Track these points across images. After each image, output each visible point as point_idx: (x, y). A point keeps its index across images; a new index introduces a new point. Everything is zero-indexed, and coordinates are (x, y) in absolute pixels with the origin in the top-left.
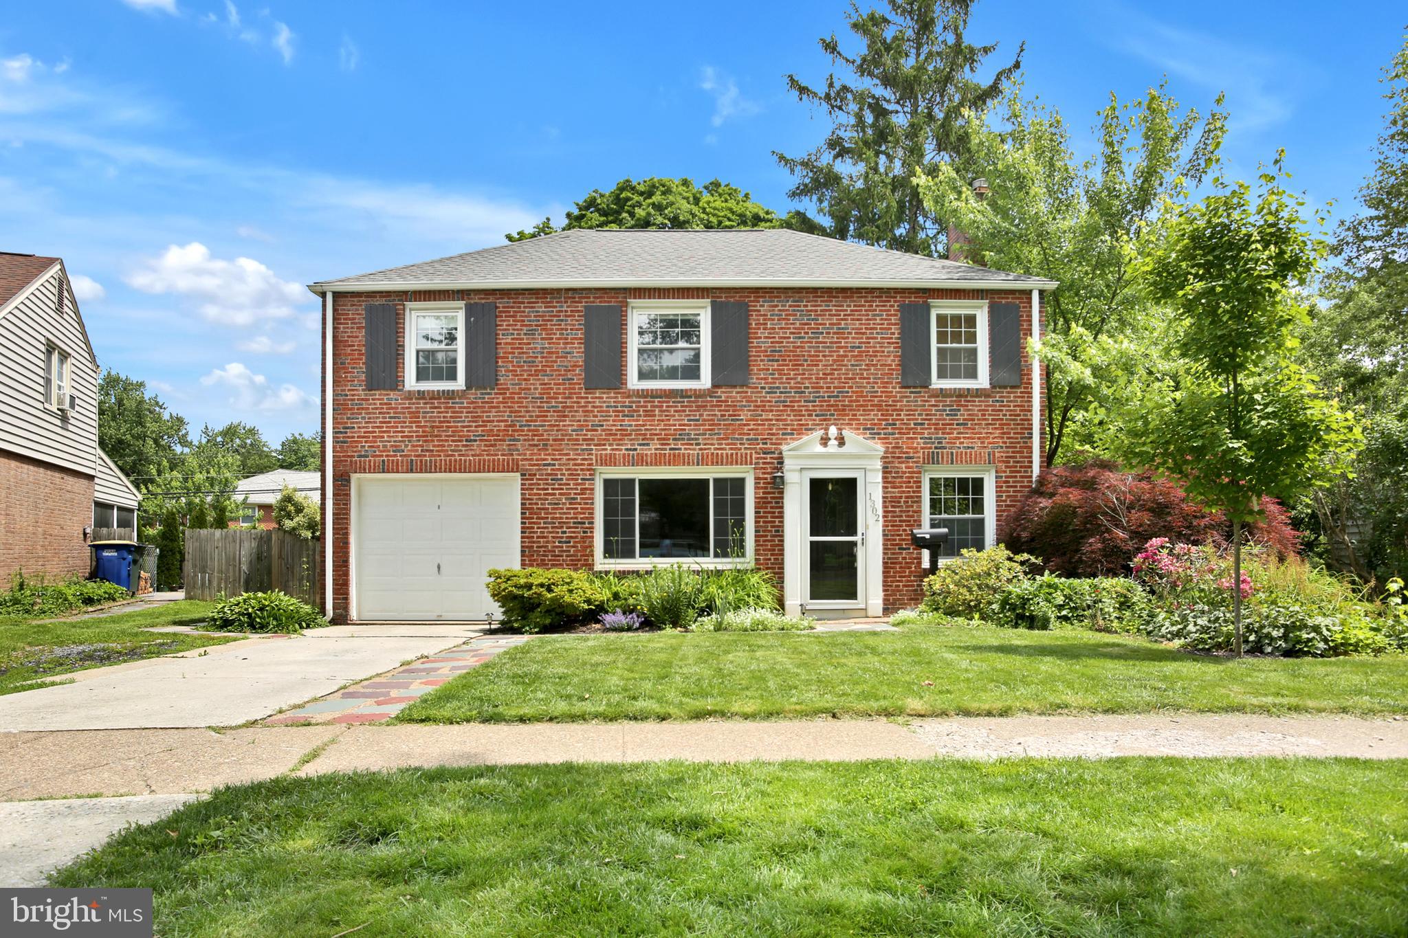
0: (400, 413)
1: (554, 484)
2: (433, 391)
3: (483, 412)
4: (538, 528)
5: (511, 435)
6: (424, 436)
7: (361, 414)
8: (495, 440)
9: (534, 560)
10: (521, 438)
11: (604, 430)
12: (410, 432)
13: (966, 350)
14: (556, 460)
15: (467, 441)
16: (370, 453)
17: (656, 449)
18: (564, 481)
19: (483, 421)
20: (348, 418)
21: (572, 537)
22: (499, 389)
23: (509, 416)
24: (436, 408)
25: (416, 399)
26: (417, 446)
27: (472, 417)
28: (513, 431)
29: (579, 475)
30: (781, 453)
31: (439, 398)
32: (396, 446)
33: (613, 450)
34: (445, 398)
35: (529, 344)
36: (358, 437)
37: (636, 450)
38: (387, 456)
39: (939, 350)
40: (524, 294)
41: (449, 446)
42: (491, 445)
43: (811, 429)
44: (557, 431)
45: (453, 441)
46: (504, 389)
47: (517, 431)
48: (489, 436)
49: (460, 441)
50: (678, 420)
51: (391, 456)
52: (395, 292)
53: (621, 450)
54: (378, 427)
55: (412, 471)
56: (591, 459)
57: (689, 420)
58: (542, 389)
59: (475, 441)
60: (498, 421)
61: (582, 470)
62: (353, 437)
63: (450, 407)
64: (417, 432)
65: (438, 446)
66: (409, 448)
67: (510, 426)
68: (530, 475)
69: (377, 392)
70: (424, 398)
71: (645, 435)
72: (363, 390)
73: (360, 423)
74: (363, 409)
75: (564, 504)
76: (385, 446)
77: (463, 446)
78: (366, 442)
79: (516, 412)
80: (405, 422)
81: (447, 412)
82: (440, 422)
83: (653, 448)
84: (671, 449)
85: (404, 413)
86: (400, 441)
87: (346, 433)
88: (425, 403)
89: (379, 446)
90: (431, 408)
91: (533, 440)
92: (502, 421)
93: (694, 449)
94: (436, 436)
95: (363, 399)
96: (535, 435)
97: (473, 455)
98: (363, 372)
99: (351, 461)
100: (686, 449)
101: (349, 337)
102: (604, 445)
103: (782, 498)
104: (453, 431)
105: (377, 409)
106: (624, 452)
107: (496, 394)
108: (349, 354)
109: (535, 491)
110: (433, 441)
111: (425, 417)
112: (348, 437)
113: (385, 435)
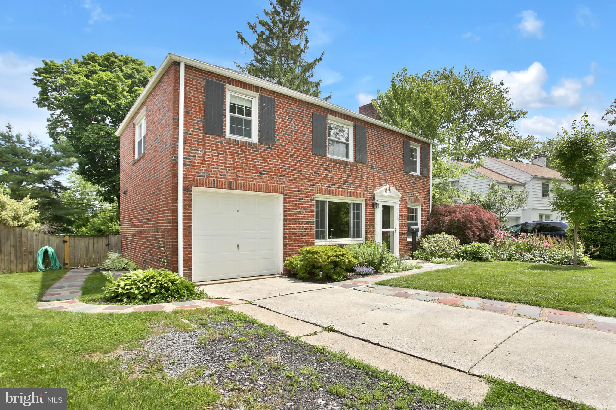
0: (224, 151)
1: (299, 201)
2: (244, 142)
3: (268, 158)
4: (293, 224)
5: (281, 173)
6: (237, 168)
7: (200, 148)
8: (273, 175)
9: (291, 241)
10: (286, 175)
11: (319, 176)
12: (229, 164)
14: (300, 189)
15: (260, 173)
16: (206, 174)
17: (337, 188)
18: (303, 200)
19: (268, 164)
20: (191, 150)
21: (306, 229)
22: (275, 147)
23: (280, 163)
24: (244, 152)
25: (233, 144)
26: (233, 173)
27: (263, 160)
28: (282, 171)
29: (309, 197)
30: (374, 194)
31: (246, 146)
32: (221, 172)
33: (322, 186)
34: (249, 147)
35: (289, 125)
36: (198, 163)
37: (330, 187)
38: (216, 177)
41: (251, 175)
42: (272, 178)
43: (382, 185)
44: (301, 174)
45: (253, 173)
46: (278, 147)
47: (283, 171)
48: (270, 172)
49: (256, 173)
50: (345, 175)
51: (218, 178)
52: (221, 76)
53: (325, 187)
54: (210, 158)
55: (230, 188)
56: (314, 190)
57: (348, 176)
58: (295, 151)
59: (264, 174)
60: (275, 165)
61: (310, 195)
62: (195, 163)
63: (252, 153)
64: (233, 164)
65: (245, 174)
66: (229, 174)
67: (280, 168)
68: (289, 196)
69: (210, 136)
70: (237, 145)
71: (333, 180)
72: (202, 133)
73: (199, 154)
74: (201, 145)
75: (303, 212)
76: (215, 171)
77: (258, 176)
78: (203, 167)
79: (283, 161)
80: (227, 158)
81: (250, 155)
82: (246, 161)
83: (335, 188)
84: (342, 188)
85: (226, 152)
86: (224, 169)
87: (190, 159)
88: (238, 148)
89: (211, 171)
90: (241, 151)
91: (290, 177)
92: (277, 165)
93: (349, 189)
94: (244, 169)
95: (201, 139)
96: (291, 175)
97: (263, 182)
98: (202, 122)
99: (194, 179)
100: (347, 189)
101: (192, 96)
102: (319, 183)
103: (374, 213)
104: (253, 167)
105: (210, 146)
106: (326, 188)
107: (274, 149)
108: (193, 108)
109: (291, 204)
110: (242, 171)
111: (238, 156)
112: (191, 162)
113: (215, 164)
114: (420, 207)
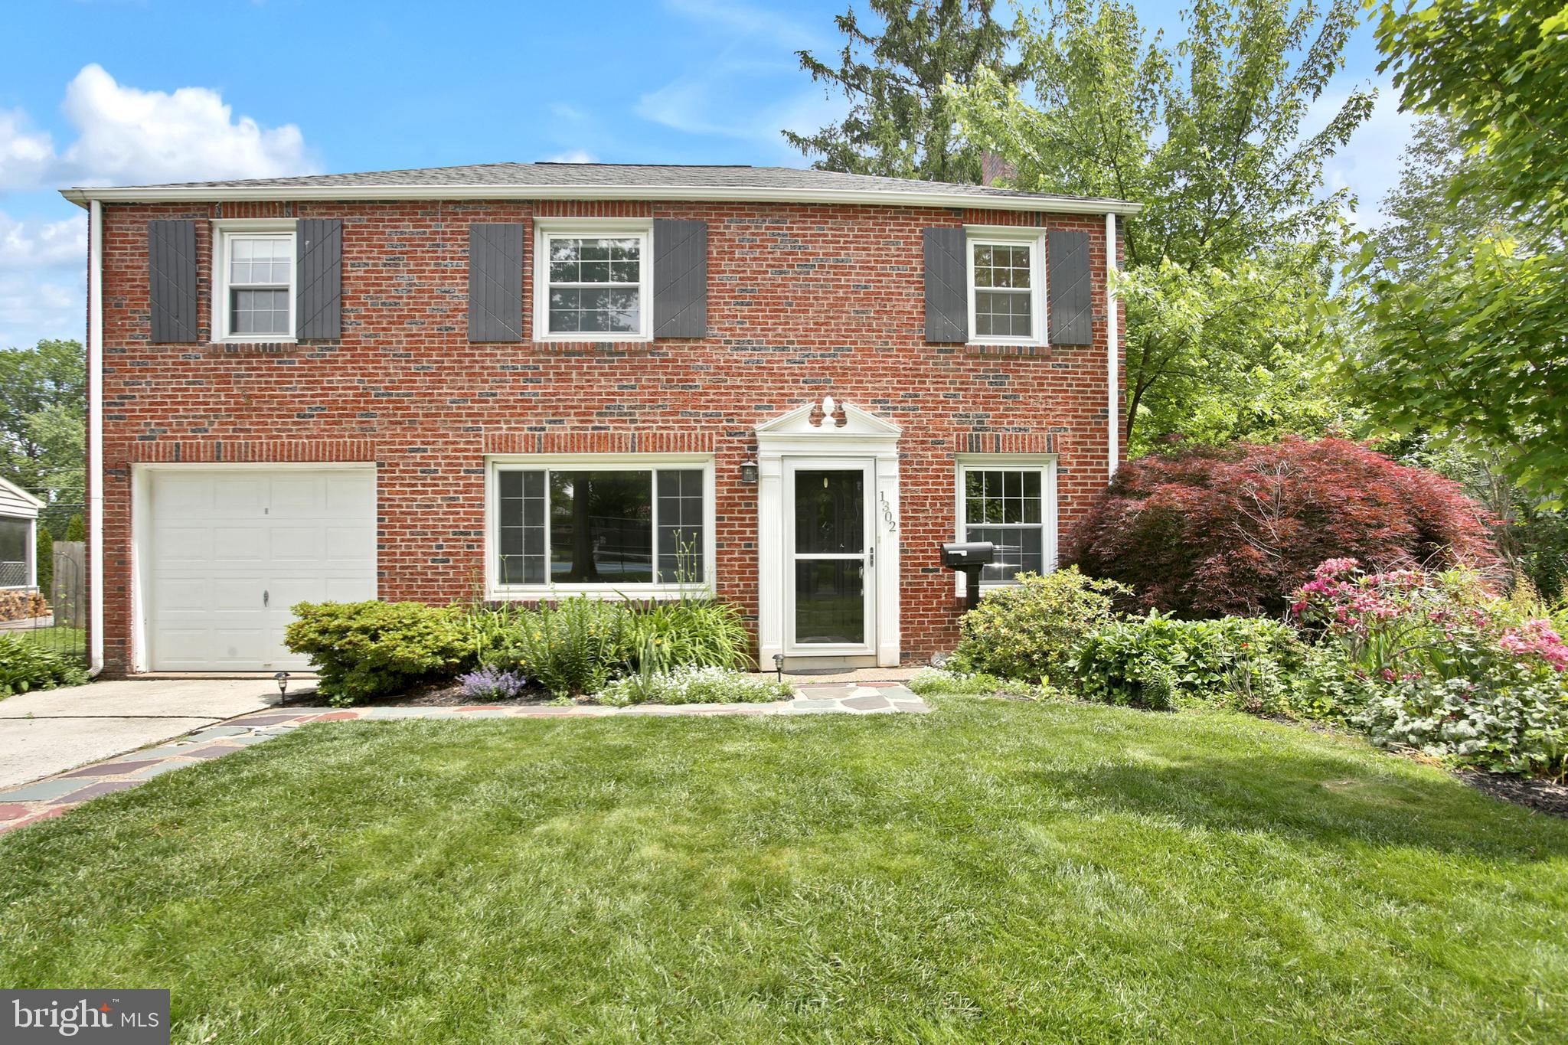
0: (202, 376)
1: (425, 478)
2: (250, 345)
3: (323, 375)
4: (403, 540)
5: (364, 409)
6: (236, 410)
7: (144, 377)
8: (340, 415)
9: (397, 587)
10: (379, 412)
11: (497, 402)
12: (216, 403)
13: (1015, 295)
14: (428, 443)
15: (299, 416)
16: (157, 434)
17: (573, 428)
18: (440, 474)
19: (323, 389)
20: (126, 384)
21: (450, 554)
22: (346, 343)
23: (360, 381)
24: (254, 369)
25: (226, 356)
26: (226, 423)
27: (308, 382)
28: (366, 402)
29: (461, 465)
30: (754, 435)
31: (259, 355)
32: (196, 424)
33: (510, 429)
34: (268, 356)
35: (390, 278)
36: (141, 410)
37: (543, 429)
38: (183, 438)
39: (978, 293)
40: (383, 208)
41: (273, 423)
42: (335, 423)
43: (797, 401)
44: (430, 402)
45: (279, 416)
46: (353, 342)
47: (372, 402)
48: (331, 409)
49: (289, 417)
50: (604, 386)
51: (188, 438)
52: (195, 204)
53: (522, 429)
54: (169, 397)
55: (219, 460)
56: (479, 443)
57: (620, 387)
58: (408, 342)
59: (312, 416)
60: (344, 388)
61: (466, 458)
62: (133, 411)
63: (275, 369)
64: (226, 403)
65: (258, 423)
66: (216, 426)
67: (361, 395)
68: (390, 465)
69: (169, 347)
70: (237, 356)
71: (557, 407)
72: (148, 343)
73: (143, 390)
74: (147, 370)
75: (439, 506)
76: (180, 424)
77: (295, 423)
78: (152, 417)
79: (370, 375)
80: (209, 390)
81: (271, 376)
82: (261, 389)
83: (565, 430)
84: (594, 428)
85: (208, 377)
86: (202, 417)
87: (123, 404)
88: (239, 363)
89: (170, 424)
90: (247, 369)
91: (395, 415)
92: (350, 388)
93: (628, 429)
94: (255, 410)
95: (147, 357)
96: (398, 409)
97: (308, 437)
98: (149, 318)
99: (130, 446)
100: (616, 428)
101: (127, 267)
102: (498, 422)
103: (756, 498)
104: (279, 403)
105: (168, 370)
106: (526, 432)
107: (342, 349)
108: (129, 293)
109: (398, 488)
110: (250, 416)
111: (239, 382)
112: (126, 411)
113: (181, 408)
114: (1054, 467)
